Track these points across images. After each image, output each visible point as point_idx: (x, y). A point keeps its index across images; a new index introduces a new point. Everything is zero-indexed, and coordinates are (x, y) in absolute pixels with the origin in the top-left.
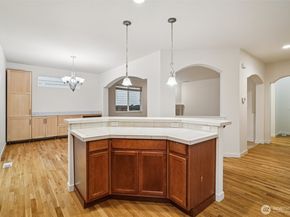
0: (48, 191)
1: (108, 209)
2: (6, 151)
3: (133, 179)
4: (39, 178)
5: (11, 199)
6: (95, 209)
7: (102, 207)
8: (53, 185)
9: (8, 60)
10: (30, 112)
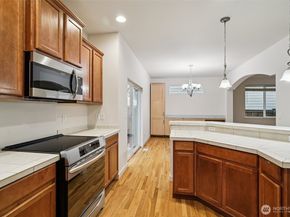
0: (157, 175)
1: (190, 207)
2: (149, 141)
3: (217, 190)
4: (157, 164)
5: (138, 171)
6: (180, 202)
7: (187, 203)
8: (162, 172)
9: (152, 77)
10: (164, 114)
